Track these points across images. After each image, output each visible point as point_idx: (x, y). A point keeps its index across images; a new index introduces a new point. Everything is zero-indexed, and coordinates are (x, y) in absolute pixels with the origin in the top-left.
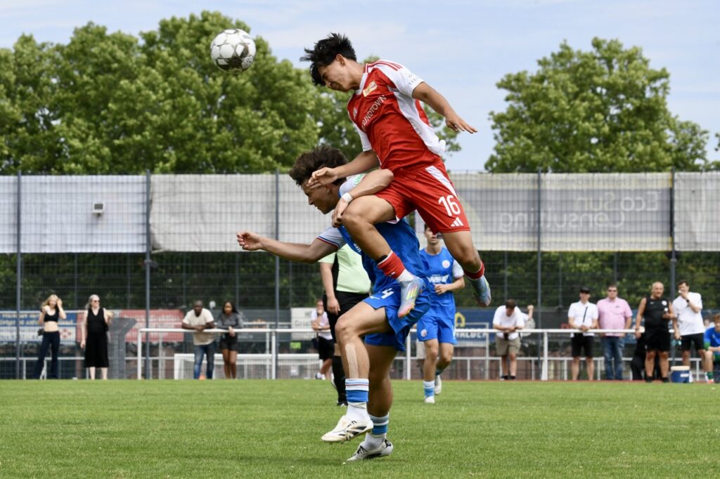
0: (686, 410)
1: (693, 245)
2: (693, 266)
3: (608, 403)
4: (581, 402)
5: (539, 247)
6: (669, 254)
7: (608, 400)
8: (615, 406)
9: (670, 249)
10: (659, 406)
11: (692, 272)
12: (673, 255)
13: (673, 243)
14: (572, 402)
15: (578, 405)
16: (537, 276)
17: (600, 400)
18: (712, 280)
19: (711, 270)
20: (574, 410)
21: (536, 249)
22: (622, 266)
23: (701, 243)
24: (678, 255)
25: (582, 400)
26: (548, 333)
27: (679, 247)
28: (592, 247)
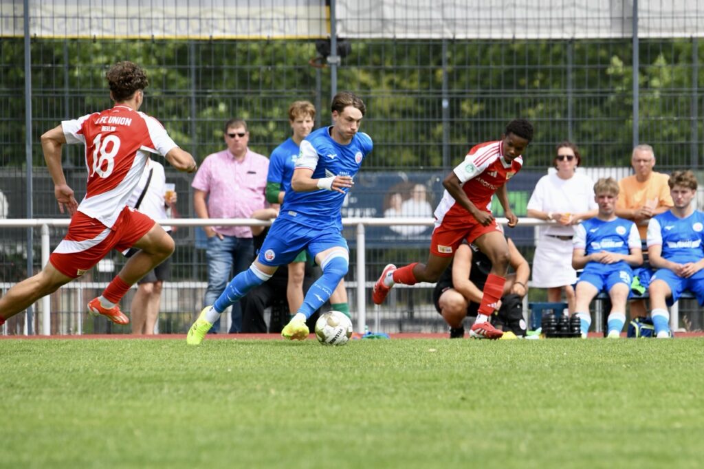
0: (387, 400)
1: (376, 24)
2: (367, 71)
3: (208, 386)
4: (148, 386)
5: (26, 28)
6: (323, 46)
7: (208, 379)
8: (227, 392)
9: (326, 34)
10: (323, 390)
11: (364, 86)
12: (334, 47)
13: (332, 21)
14: (127, 385)
15: (143, 391)
16: (20, 94)
17: (189, 380)
18: (408, 102)
19: (405, 83)
20: (138, 404)
21: (20, 33)
22: (207, 73)
23: (394, 22)
24: (344, 48)
25: (149, 380)
26: (52, 227)
27: (345, 30)
28: (150, 28)
